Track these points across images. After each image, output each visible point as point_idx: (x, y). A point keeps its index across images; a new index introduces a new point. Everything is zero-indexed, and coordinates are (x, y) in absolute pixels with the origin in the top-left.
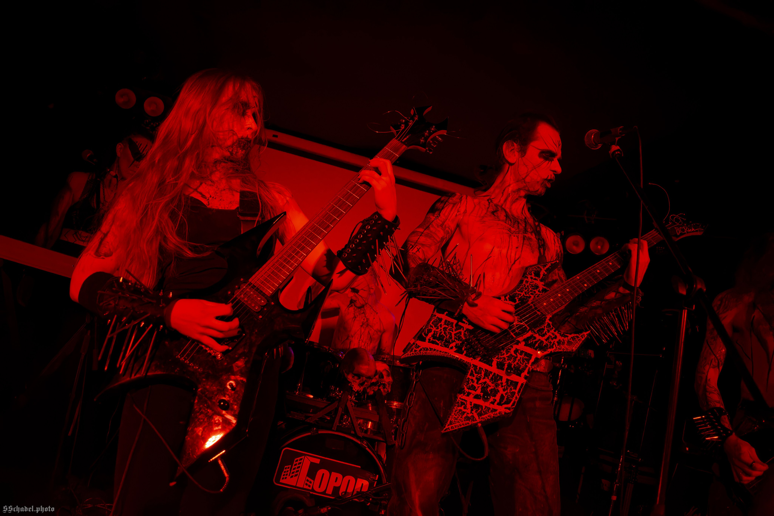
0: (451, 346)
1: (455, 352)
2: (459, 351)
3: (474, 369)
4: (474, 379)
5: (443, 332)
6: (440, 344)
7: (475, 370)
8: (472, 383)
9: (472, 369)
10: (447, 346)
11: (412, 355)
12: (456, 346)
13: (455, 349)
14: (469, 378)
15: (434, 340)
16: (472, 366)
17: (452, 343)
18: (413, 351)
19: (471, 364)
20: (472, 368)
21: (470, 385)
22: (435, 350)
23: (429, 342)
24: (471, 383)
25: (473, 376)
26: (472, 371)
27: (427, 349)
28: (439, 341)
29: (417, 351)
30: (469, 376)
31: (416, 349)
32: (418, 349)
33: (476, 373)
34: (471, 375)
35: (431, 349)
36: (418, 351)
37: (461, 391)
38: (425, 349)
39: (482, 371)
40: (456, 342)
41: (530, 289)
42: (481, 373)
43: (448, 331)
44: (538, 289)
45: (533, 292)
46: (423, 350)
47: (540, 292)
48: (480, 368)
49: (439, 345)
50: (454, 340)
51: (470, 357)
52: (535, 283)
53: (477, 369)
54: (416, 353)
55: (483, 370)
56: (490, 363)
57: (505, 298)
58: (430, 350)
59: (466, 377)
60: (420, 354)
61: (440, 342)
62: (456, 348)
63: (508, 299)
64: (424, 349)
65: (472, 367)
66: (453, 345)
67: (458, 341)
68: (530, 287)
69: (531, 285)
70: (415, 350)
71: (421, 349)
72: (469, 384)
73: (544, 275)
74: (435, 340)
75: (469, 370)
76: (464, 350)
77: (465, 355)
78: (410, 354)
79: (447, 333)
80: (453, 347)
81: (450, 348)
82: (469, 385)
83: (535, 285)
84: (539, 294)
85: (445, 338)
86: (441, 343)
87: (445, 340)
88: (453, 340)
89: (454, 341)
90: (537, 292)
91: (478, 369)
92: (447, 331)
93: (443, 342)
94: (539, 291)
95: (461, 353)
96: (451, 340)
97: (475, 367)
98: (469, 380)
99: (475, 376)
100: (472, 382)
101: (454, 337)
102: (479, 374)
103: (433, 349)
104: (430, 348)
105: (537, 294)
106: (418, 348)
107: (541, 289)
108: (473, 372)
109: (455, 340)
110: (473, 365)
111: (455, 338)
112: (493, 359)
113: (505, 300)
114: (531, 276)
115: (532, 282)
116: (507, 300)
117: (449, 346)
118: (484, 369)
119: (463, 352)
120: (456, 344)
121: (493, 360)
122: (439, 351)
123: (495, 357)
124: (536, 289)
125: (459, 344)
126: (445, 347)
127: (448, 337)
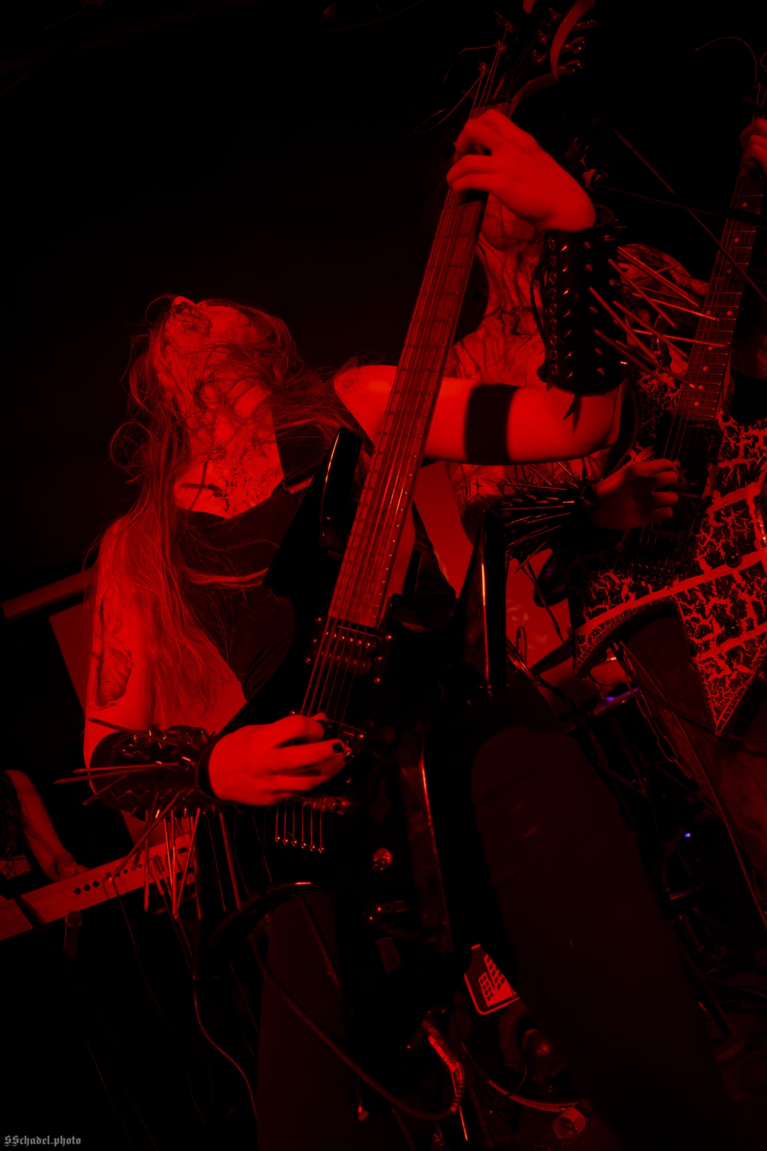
0: (623, 595)
1: (636, 599)
2: (641, 592)
3: (684, 601)
4: (695, 615)
5: (597, 585)
6: (607, 607)
7: (686, 600)
8: (698, 625)
9: (680, 602)
10: (618, 602)
11: (585, 658)
12: (631, 590)
13: (632, 596)
14: (687, 621)
15: (594, 609)
16: (676, 598)
17: (621, 590)
18: (581, 651)
19: (673, 596)
20: (679, 600)
21: (697, 628)
22: (607, 622)
23: (591, 618)
24: (696, 626)
25: (691, 611)
26: (682, 606)
27: (597, 631)
28: (602, 604)
29: (586, 646)
30: (685, 618)
31: (583, 645)
32: (586, 643)
33: (690, 603)
34: (685, 614)
35: (601, 626)
36: (587, 644)
37: (693, 650)
38: (595, 633)
39: (697, 593)
40: (625, 583)
41: (658, 400)
42: (697, 598)
43: (602, 577)
44: (669, 389)
45: (665, 400)
46: (592, 637)
47: (676, 391)
48: (690, 591)
49: (608, 609)
50: (621, 582)
51: (662, 587)
52: (658, 384)
53: (687, 596)
54: (588, 650)
55: (697, 590)
56: (696, 571)
57: (635, 450)
58: (600, 628)
59: (682, 622)
60: (594, 647)
61: (605, 605)
62: (633, 592)
63: (640, 448)
64: (594, 635)
65: (677, 600)
66: (625, 590)
67: (627, 578)
68: (656, 397)
69: (653, 392)
70: (582, 647)
71: (588, 639)
72: (694, 629)
73: (658, 359)
74: (596, 608)
75: (678, 608)
76: (646, 585)
77: (654, 590)
78: (582, 659)
79: (603, 580)
80: (627, 595)
81: (625, 600)
82: (696, 631)
83: (658, 387)
84: (677, 395)
85: (606, 591)
86: (607, 603)
87: (608, 595)
88: (620, 584)
89: (623, 584)
90: (672, 395)
91: (689, 595)
92: (600, 578)
93: (609, 600)
94: (673, 391)
95: (647, 592)
96: (617, 586)
97: (681, 595)
98: (690, 624)
99: (693, 610)
100: (696, 624)
101: (617, 577)
102: (695, 602)
103: (605, 623)
104: (599, 626)
105: (674, 398)
106: (584, 640)
107: (672, 385)
108: (685, 606)
109: (622, 580)
110: (677, 595)
111: (620, 579)
112: (695, 560)
113: (637, 454)
114: (642, 379)
115: (652, 388)
116: (640, 451)
117: (621, 598)
118: (696, 588)
119: (648, 589)
120: (629, 586)
121: (698, 562)
122: (614, 618)
123: (696, 553)
124: (666, 391)
125: (631, 583)
126: (618, 604)
127: (608, 586)
